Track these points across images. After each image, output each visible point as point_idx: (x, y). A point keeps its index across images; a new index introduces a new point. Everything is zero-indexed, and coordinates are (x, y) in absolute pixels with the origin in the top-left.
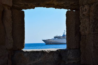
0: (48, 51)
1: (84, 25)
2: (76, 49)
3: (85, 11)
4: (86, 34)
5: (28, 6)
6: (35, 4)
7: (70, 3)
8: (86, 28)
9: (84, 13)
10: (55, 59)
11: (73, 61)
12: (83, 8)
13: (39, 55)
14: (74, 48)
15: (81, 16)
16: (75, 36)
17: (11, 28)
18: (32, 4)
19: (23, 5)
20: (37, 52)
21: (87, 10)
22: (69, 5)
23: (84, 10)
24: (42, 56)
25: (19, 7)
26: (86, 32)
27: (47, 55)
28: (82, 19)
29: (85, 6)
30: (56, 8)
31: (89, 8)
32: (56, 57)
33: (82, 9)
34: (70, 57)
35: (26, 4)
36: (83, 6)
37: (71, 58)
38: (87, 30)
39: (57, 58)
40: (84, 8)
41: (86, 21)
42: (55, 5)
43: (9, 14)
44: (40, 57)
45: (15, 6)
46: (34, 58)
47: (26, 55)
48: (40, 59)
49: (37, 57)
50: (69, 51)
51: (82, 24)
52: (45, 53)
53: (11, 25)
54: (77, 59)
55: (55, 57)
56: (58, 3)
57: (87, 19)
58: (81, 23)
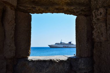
0: (57, 60)
1: (99, 31)
2: (88, 57)
3: (100, 15)
4: (101, 41)
5: (36, 9)
6: (44, 8)
7: (80, 8)
8: (102, 34)
9: (99, 17)
10: (66, 70)
11: (84, 71)
12: (97, 11)
13: (47, 65)
14: (86, 56)
15: (94, 20)
16: (87, 43)
17: (13, 32)
18: (40, 7)
19: (30, 7)
20: (44, 61)
21: (103, 13)
22: (79, 11)
23: (98, 15)
24: (50, 66)
25: (26, 9)
26: (102, 38)
27: (55, 65)
28: (95, 24)
29: (100, 9)
30: (65, 14)
31: (105, 11)
32: (67, 67)
33: (96, 13)
34: (82, 66)
35: (33, 6)
36: (97, 9)
37: (82, 68)
38: (104, 36)
39: (67, 69)
40: (99, 12)
41: (101, 26)
42: (65, 10)
43: (11, 14)
44: (47, 67)
45: (21, 8)
46: (41, 68)
47: (31, 64)
48: (48, 70)
49: (44, 67)
50: (80, 60)
51: (95, 30)
52: (54, 63)
53: (14, 28)
54: (89, 68)
55: (65, 68)
56: (68, 7)
57: (102, 24)
58: (95, 28)
